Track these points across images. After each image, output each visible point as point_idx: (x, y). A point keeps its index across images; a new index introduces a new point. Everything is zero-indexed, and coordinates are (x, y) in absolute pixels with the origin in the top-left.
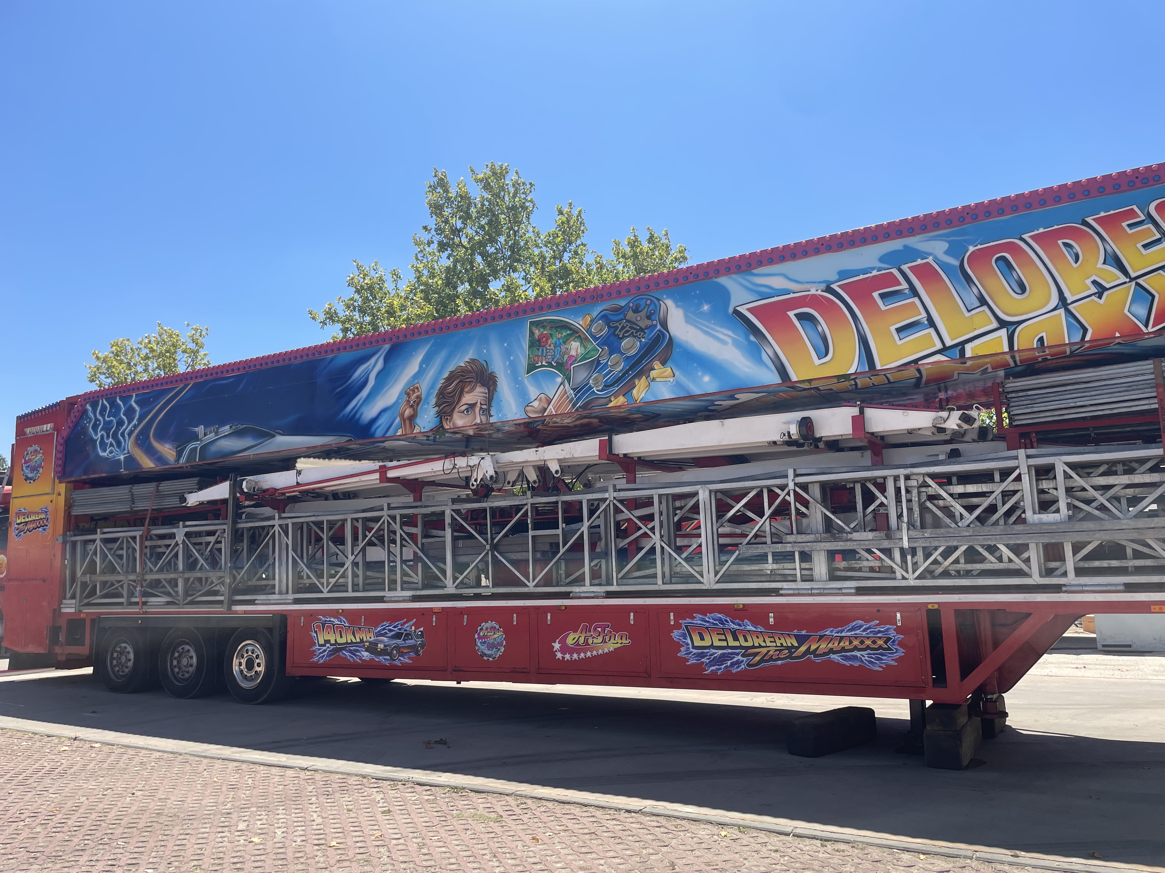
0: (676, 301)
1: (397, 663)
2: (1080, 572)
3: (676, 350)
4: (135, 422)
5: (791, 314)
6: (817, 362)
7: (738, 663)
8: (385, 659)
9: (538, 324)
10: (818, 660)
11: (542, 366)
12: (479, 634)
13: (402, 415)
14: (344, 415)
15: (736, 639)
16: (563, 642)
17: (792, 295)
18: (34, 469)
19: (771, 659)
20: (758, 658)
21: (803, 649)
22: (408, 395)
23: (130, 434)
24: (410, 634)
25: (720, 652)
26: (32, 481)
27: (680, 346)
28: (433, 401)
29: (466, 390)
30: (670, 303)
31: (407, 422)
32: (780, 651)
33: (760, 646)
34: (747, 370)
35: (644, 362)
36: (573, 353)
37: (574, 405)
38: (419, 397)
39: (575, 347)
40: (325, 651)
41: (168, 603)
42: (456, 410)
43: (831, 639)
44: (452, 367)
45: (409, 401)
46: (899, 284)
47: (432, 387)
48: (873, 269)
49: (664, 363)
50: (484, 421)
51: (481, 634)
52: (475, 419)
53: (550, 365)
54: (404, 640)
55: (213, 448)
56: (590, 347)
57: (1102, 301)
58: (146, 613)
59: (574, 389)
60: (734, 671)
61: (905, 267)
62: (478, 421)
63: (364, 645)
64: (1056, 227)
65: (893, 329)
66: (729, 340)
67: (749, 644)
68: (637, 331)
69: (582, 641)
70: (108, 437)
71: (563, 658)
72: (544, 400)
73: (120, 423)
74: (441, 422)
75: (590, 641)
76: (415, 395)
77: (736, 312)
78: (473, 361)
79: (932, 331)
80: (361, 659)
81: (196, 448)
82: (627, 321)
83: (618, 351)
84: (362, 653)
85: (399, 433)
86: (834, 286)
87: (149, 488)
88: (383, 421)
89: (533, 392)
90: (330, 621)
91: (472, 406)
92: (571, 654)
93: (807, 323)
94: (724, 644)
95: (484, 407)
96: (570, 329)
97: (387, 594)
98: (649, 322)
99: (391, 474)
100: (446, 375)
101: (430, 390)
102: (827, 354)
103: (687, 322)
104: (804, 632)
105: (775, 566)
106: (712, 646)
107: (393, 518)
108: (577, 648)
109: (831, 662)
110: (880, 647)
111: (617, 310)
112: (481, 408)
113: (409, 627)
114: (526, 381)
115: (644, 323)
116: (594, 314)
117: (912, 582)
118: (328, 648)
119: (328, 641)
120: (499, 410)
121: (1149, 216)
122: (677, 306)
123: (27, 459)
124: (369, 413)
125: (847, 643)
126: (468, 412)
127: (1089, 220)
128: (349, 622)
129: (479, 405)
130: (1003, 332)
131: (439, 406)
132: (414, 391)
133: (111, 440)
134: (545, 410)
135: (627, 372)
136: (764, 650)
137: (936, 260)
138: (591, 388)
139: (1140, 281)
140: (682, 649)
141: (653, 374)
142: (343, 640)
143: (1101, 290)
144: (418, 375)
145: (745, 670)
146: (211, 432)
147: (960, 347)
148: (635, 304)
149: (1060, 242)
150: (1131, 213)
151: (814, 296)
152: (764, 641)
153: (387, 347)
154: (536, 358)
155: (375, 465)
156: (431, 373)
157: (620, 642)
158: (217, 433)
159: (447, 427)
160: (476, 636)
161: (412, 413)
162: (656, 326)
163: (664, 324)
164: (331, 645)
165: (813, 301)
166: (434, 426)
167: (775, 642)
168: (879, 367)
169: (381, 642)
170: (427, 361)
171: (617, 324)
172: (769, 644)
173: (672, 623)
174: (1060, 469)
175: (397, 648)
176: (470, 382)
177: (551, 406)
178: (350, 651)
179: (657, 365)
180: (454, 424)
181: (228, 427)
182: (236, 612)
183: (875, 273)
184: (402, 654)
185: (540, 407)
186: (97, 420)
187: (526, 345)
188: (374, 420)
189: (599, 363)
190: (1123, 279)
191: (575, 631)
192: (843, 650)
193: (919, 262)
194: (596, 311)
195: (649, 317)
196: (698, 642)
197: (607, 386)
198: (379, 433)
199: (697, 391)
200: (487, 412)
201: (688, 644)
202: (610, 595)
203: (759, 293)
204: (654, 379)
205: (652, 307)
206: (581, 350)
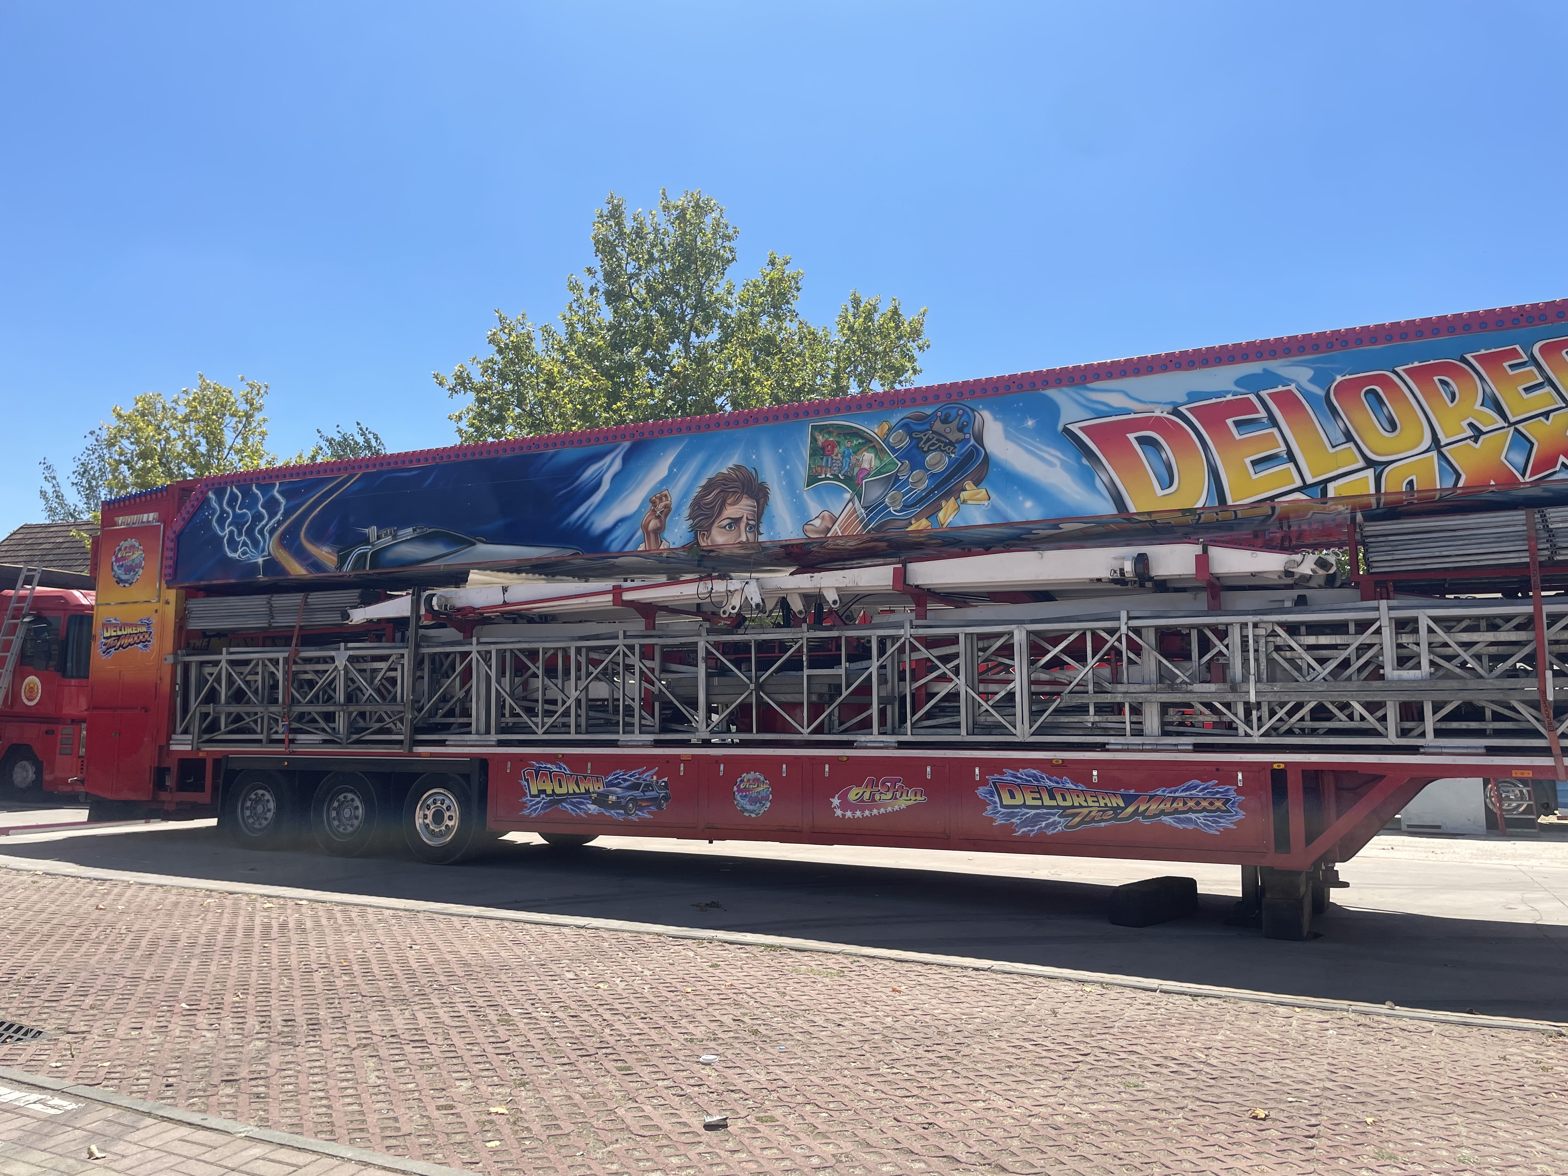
0: (994, 413)
1: (634, 818)
2: (1439, 733)
3: (992, 470)
4: (279, 516)
5: (1131, 437)
6: (1160, 492)
7: (1054, 824)
8: (617, 813)
9: (822, 429)
10: (1147, 822)
11: (826, 479)
12: (739, 787)
13: (645, 527)
14: (569, 523)
15: (1052, 797)
16: (844, 797)
17: (1132, 416)
18: (130, 569)
19: (1093, 820)
20: (1077, 819)
21: (1130, 810)
22: (654, 503)
23: (272, 532)
24: (650, 785)
25: (1034, 812)
26: (127, 585)
27: (997, 465)
28: (686, 512)
29: (729, 501)
30: (986, 414)
31: (652, 536)
32: (1104, 811)
33: (1081, 806)
34: (1077, 497)
35: (953, 482)
36: (866, 465)
37: (865, 527)
38: (668, 507)
39: (868, 459)
40: (539, 803)
41: (325, 742)
42: (716, 524)
43: (1163, 800)
44: (711, 473)
45: (654, 511)
46: (1257, 412)
47: (685, 495)
48: (1228, 392)
49: (977, 483)
50: (751, 539)
51: (742, 787)
52: (740, 536)
53: (836, 478)
54: (643, 791)
55: (390, 555)
56: (886, 460)
57: (1477, 446)
58: (294, 753)
59: (866, 508)
60: (1049, 834)
61: (1264, 394)
62: (744, 539)
63: (591, 797)
64: (1432, 362)
65: (1248, 461)
66: (1057, 463)
67: (1068, 803)
68: (946, 445)
69: (867, 796)
70: (240, 534)
71: (844, 815)
72: (827, 518)
73: (258, 517)
74: (696, 537)
75: (877, 797)
76: (663, 504)
77: (1066, 430)
78: (738, 468)
79: (1291, 466)
80: (586, 813)
81: (367, 553)
82: (934, 432)
83: (922, 466)
84: (589, 806)
85: (642, 547)
86: (1182, 409)
87: (296, 599)
88: (620, 533)
89: (814, 508)
90: (546, 767)
91: (736, 521)
92: (853, 811)
93: (1148, 448)
94: (1039, 803)
95: (751, 522)
96: (863, 437)
97: (621, 737)
98: (960, 436)
99: (627, 596)
100: (703, 482)
101: (682, 499)
102: (1171, 484)
103: (1007, 438)
104: (1132, 792)
105: (1097, 719)
106: (1024, 805)
107: (631, 648)
108: (861, 804)
109: (1161, 823)
110: (1218, 810)
111: (922, 419)
112: (748, 524)
113: (651, 776)
114: (805, 495)
115: (954, 436)
116: (894, 421)
117: (1257, 740)
118: (543, 799)
119: (544, 791)
120: (771, 527)
121: (1532, 357)
122: (996, 419)
123: (119, 556)
124: (603, 522)
125: (1181, 804)
126: (730, 527)
127: (1468, 357)
128: (571, 769)
129: (745, 519)
130: (1370, 473)
131: (694, 519)
132: (661, 499)
133: (243, 537)
134: (829, 530)
135: (932, 491)
136: (1086, 811)
137: (1299, 388)
138: (887, 507)
139: (1519, 427)
140: (988, 808)
141: (964, 495)
142: (564, 791)
143: (1477, 434)
144: (665, 481)
145: (1063, 832)
146: (386, 535)
147: (1322, 486)
148: (944, 413)
149: (1436, 378)
150: (1514, 353)
151: (1158, 418)
152: (1086, 801)
153: (627, 444)
154: (819, 469)
155: (607, 584)
156: (684, 479)
157: (914, 798)
158: (395, 537)
159: (704, 544)
160: (735, 788)
161: (659, 525)
162: (968, 440)
163: (979, 439)
164: (547, 796)
165: (1158, 424)
166: (686, 542)
167: (1098, 801)
168: (1230, 502)
169: (613, 793)
170: (679, 464)
171: (921, 435)
172: (1091, 804)
173: (978, 778)
174: (1424, 623)
175: (634, 800)
176: (735, 492)
177: (836, 526)
178: (573, 804)
179: (969, 485)
180: (712, 541)
181: (411, 530)
182: (419, 755)
183: (1229, 397)
184: (641, 808)
185: (823, 526)
186: (223, 511)
187: (806, 453)
188: (608, 532)
189: (897, 479)
190: (1501, 423)
191: (859, 785)
192: (1176, 811)
193: (1280, 388)
194: (896, 418)
195: (960, 429)
196: (1007, 800)
197: (906, 507)
198: (615, 547)
199: (1016, 517)
200: (755, 529)
201: (995, 803)
202: (902, 745)
203: (1093, 410)
204: (964, 502)
205: (964, 418)
206: (875, 463)
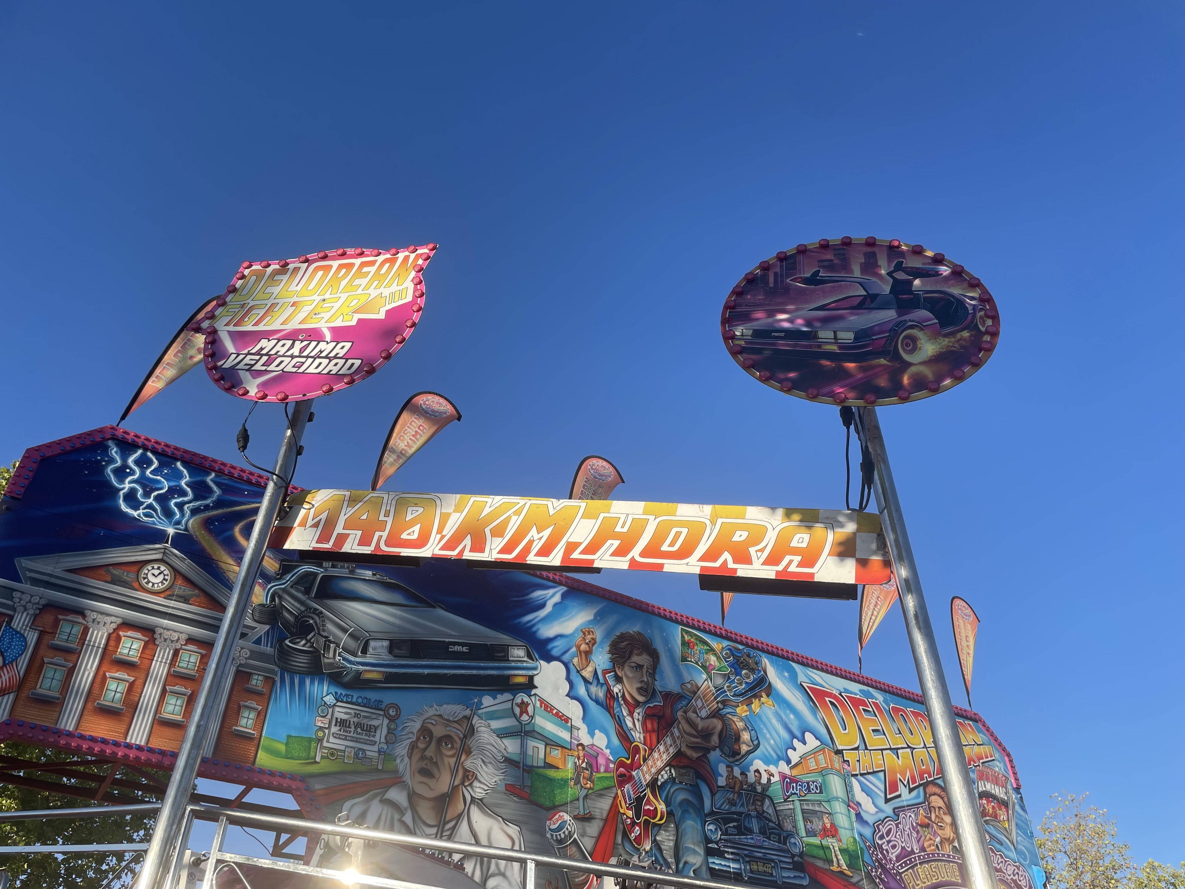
0: (772, 662)
3: (773, 692)
4: (207, 501)
5: (827, 699)
6: (843, 731)
9: (687, 632)
11: (691, 662)
13: (578, 647)
14: (520, 623)
17: (825, 689)
22: (584, 633)
23: (195, 511)
27: (775, 690)
28: (607, 648)
29: (636, 652)
30: (767, 661)
31: (583, 655)
34: (812, 721)
35: (757, 690)
36: (713, 664)
37: (715, 699)
38: (594, 641)
39: (713, 659)
42: (627, 664)
44: (622, 630)
45: (584, 639)
46: (869, 707)
48: (858, 694)
49: (768, 695)
52: (643, 677)
53: (697, 664)
56: (722, 665)
59: (715, 688)
61: (870, 700)
62: (645, 679)
64: (916, 710)
65: (871, 728)
66: (800, 699)
68: (751, 669)
70: (146, 496)
73: (178, 491)
74: (614, 667)
76: (591, 636)
77: (801, 684)
78: (639, 634)
79: (884, 737)
81: (319, 573)
82: (744, 660)
83: (741, 675)
86: (843, 695)
91: (640, 667)
93: (834, 707)
96: (710, 647)
98: (757, 667)
100: (618, 634)
102: (846, 729)
103: (777, 677)
111: (738, 650)
114: (680, 666)
115: (754, 666)
116: (724, 645)
120: (662, 678)
122: (771, 665)
124: (547, 631)
126: (637, 669)
129: (646, 667)
130: (909, 750)
132: (589, 633)
133: (151, 501)
135: (747, 691)
137: (880, 703)
138: (725, 691)
141: (763, 699)
148: (748, 651)
151: (835, 695)
153: (564, 588)
154: (687, 654)
159: (620, 674)
161: (588, 649)
162: (760, 671)
163: (765, 673)
165: (835, 697)
168: (868, 747)
170: (600, 616)
171: (738, 659)
179: (764, 695)
180: (625, 673)
181: (370, 573)
183: (858, 697)
186: (125, 466)
187: (679, 642)
189: (729, 678)
193: (874, 700)
195: (756, 664)
197: (735, 695)
198: (556, 652)
200: (653, 675)
203: (810, 680)
204: (763, 703)
205: (757, 659)
206: (717, 664)
